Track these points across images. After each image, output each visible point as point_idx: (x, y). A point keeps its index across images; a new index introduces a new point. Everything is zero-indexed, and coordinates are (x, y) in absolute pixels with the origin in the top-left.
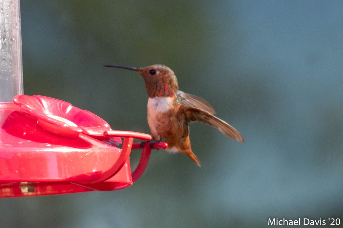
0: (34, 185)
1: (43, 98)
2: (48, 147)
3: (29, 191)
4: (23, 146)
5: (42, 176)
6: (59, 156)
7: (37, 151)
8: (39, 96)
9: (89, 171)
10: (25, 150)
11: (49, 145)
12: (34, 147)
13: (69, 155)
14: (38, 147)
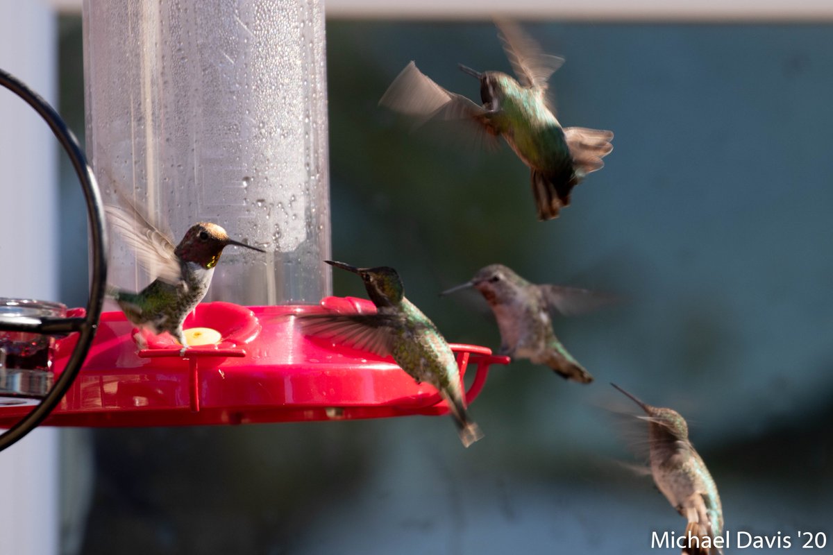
0: (342, 409)
1: (358, 301)
2: (363, 363)
3: (337, 413)
4: (333, 361)
5: (355, 399)
6: (376, 374)
7: (350, 368)
8: (353, 299)
9: (414, 394)
10: (335, 367)
11: (364, 361)
12: (345, 363)
13: (389, 373)
14: (350, 363)
